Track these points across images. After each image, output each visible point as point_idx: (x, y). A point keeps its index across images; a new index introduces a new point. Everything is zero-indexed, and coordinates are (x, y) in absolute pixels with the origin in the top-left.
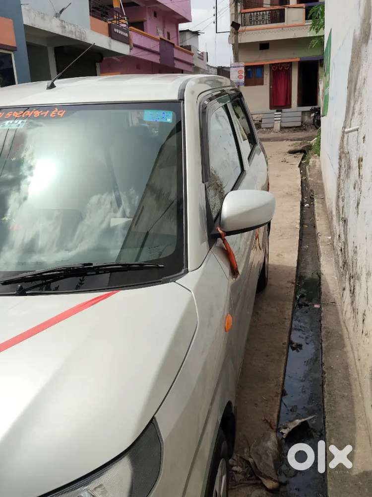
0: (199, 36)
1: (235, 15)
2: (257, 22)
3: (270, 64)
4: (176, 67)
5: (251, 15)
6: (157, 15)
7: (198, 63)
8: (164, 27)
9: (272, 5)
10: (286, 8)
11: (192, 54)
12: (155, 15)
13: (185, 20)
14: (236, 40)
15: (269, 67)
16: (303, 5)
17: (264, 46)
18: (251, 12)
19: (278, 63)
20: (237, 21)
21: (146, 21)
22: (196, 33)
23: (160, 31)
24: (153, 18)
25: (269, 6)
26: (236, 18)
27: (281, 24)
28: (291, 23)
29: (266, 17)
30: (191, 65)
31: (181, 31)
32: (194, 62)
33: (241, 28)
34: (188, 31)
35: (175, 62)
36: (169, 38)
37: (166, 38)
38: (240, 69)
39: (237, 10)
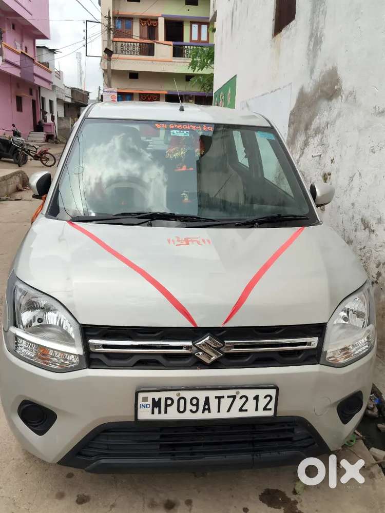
0: (55, 54)
1: (108, 43)
2: (128, 52)
3: (139, 93)
4: (35, 83)
5: (122, 44)
6: (16, 29)
7: (55, 81)
8: (22, 41)
9: (141, 37)
10: (155, 44)
11: (50, 72)
12: (14, 28)
13: (44, 37)
14: (109, 66)
15: (138, 96)
16: (171, 43)
17: (134, 75)
18: (122, 42)
19: (147, 94)
20: (110, 48)
21: (4, 32)
22: (53, 51)
23: (18, 44)
24: (12, 30)
25: (138, 38)
26: (109, 45)
27: (151, 57)
28: (160, 58)
29: (137, 49)
30: (50, 82)
31: (38, 47)
32: (52, 80)
33: (114, 56)
34: (44, 47)
35: (35, 78)
36: (26, 52)
37: (24, 52)
38: (113, 94)
39: (110, 38)
